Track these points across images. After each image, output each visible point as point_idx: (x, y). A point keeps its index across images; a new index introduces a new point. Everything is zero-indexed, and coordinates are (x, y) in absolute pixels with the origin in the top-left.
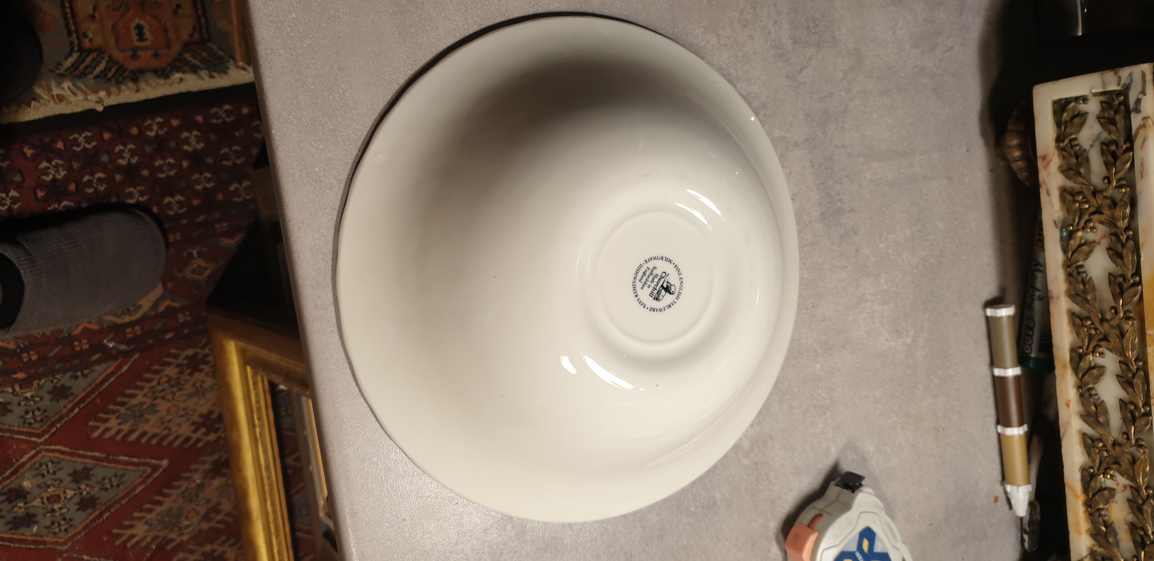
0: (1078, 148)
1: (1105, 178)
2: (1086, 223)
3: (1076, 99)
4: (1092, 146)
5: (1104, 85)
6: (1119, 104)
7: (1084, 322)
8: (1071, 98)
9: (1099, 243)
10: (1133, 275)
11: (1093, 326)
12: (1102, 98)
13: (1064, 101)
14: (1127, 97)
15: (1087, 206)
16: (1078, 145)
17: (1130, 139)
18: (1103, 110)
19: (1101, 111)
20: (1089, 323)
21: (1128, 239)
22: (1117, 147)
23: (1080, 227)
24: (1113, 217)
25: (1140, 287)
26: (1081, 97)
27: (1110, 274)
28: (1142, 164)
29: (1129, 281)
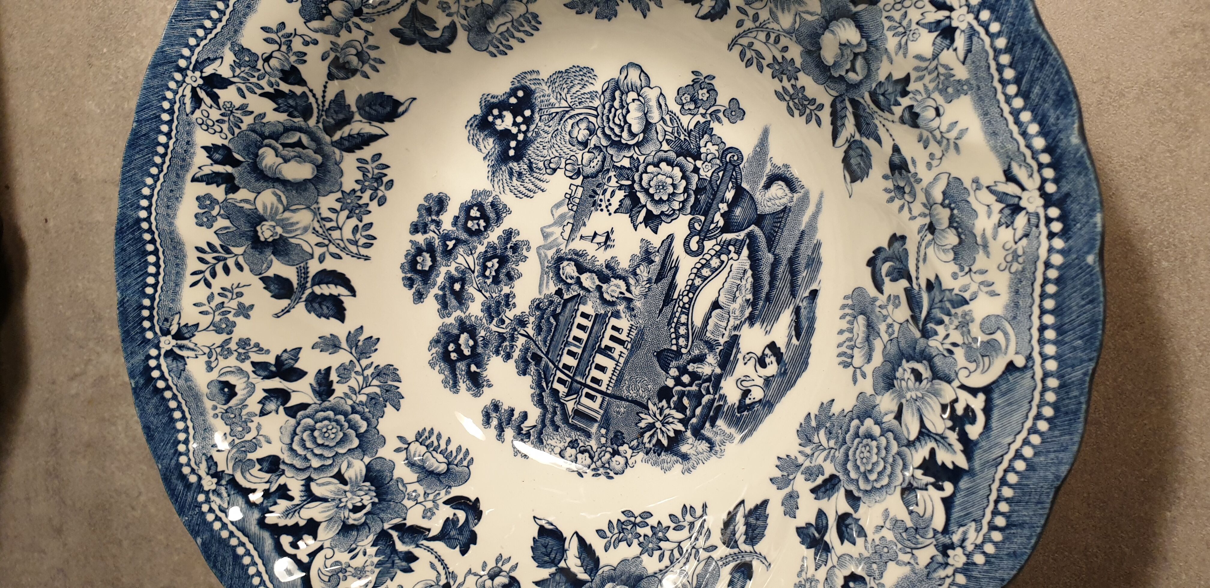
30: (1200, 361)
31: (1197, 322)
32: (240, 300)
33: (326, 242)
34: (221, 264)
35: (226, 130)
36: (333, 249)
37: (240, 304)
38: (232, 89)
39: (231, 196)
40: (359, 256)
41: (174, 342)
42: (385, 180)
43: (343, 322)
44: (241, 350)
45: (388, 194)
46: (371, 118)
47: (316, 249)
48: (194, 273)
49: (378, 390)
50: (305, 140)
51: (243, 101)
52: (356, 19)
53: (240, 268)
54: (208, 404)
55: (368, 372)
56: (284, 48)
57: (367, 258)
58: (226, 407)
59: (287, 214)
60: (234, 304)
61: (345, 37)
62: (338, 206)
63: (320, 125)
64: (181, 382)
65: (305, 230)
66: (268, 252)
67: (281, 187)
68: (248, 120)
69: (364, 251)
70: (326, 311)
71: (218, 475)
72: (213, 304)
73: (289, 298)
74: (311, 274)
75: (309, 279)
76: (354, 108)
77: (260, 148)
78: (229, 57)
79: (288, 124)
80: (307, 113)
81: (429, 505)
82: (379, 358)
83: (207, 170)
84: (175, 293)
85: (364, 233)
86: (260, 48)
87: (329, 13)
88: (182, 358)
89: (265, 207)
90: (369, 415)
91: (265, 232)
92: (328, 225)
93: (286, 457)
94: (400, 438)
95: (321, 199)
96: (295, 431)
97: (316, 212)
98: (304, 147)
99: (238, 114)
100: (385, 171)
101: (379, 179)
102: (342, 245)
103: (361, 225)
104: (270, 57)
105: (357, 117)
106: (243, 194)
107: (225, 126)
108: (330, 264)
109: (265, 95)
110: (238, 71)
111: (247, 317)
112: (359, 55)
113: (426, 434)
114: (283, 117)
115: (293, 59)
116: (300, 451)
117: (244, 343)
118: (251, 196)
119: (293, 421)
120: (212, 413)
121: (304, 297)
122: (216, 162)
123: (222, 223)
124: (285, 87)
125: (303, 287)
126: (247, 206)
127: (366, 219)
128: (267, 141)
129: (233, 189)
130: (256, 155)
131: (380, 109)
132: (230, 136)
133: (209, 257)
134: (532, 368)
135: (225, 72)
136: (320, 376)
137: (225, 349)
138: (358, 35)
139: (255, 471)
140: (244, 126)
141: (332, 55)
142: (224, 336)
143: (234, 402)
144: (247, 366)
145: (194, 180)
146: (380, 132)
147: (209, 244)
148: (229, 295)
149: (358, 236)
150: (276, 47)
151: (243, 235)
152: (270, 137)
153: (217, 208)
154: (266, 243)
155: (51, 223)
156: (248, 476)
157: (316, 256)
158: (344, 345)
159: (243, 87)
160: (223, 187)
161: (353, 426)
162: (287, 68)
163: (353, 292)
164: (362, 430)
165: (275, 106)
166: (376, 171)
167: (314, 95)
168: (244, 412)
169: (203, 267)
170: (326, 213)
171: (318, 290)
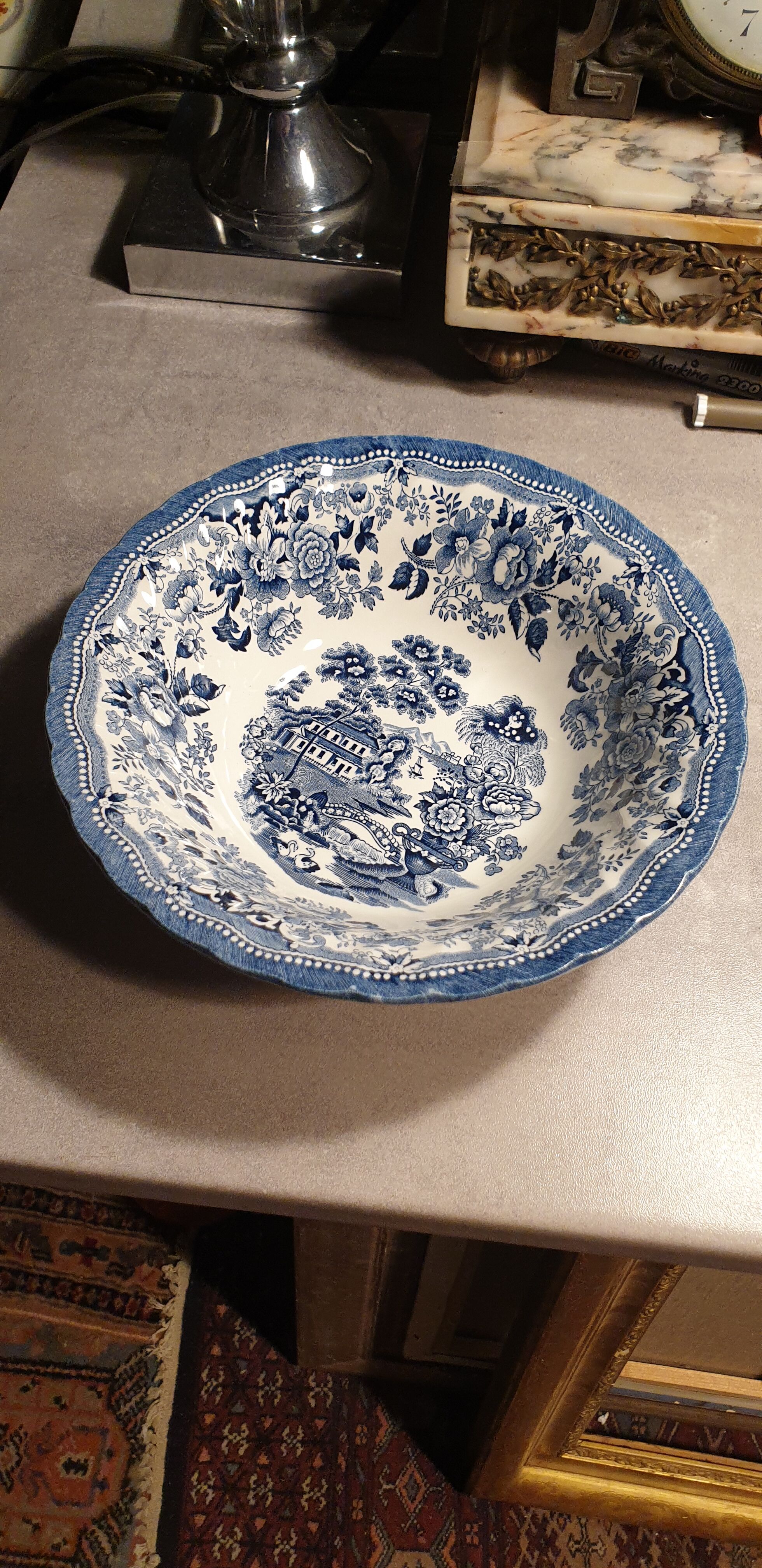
0: (527, 287)
1: (568, 263)
2: (616, 293)
3: (472, 279)
4: (528, 272)
5: (463, 247)
6: (488, 233)
7: (732, 314)
8: (469, 285)
9: (642, 282)
10: (688, 250)
11: (740, 305)
12: (477, 252)
13: (470, 293)
14: (482, 225)
15: (596, 288)
16: (523, 286)
17: (530, 229)
18: (491, 253)
19: (491, 256)
20: (734, 308)
21: (643, 249)
22: (536, 244)
23: (619, 299)
24: (615, 261)
25: (703, 245)
26: (470, 273)
27: (681, 276)
28: (561, 220)
29: (693, 255)
30: (247, 1164)
31: (277, 1167)
32: (418, 517)
33: (448, 585)
34: (445, 509)
35: (535, 525)
36: (443, 588)
37: (415, 516)
38: (562, 533)
39: (490, 522)
40: (434, 607)
41: (398, 468)
42: (486, 634)
43: (390, 587)
44: (384, 511)
45: (476, 634)
46: (530, 627)
47: (445, 576)
48: (442, 489)
49: (336, 601)
50: (521, 579)
51: (552, 539)
52: (597, 621)
53: (440, 521)
54: (352, 482)
55: (350, 597)
56: (584, 571)
57: (432, 612)
58: (347, 493)
59: (472, 560)
60: (416, 512)
61: (586, 613)
62: (472, 597)
63: (530, 591)
64: (370, 468)
65: (459, 571)
66: (448, 542)
67: (491, 558)
68: (539, 541)
69: (437, 610)
70: (400, 576)
71: (303, 478)
72: (418, 498)
73: (414, 551)
74: (427, 570)
75: (424, 568)
76: (538, 616)
77: (520, 546)
78: (583, 534)
79: (533, 568)
80: (539, 582)
81: (250, 616)
82: (358, 607)
83: (510, 509)
84: (431, 475)
85: (450, 613)
86: (586, 555)
87: (603, 603)
88: (387, 471)
89: (479, 545)
90: (320, 590)
91: (462, 542)
92: (460, 588)
93: (305, 526)
94: (299, 609)
95: (479, 585)
96: (321, 536)
97: (470, 581)
98: (516, 578)
99: (544, 535)
100: (492, 634)
101: (487, 629)
102: (444, 596)
103: (456, 612)
104: (579, 561)
105: (532, 618)
106: (490, 530)
107: (537, 525)
108: (432, 585)
109: (555, 554)
110: (573, 538)
111: (406, 520)
112: (574, 622)
113: (298, 628)
114: (539, 565)
115: (576, 576)
116: (307, 536)
117: (388, 514)
118: (488, 536)
119: (328, 536)
120: (345, 484)
121: (412, 562)
122: (514, 516)
123: (473, 514)
124: (558, 568)
125: (419, 563)
126: (482, 532)
127: (460, 616)
128: (524, 552)
129: (495, 525)
130: (515, 544)
131: (536, 635)
132: (530, 528)
133: (451, 501)
134: (330, 710)
135: (573, 530)
136: (355, 562)
137: (386, 500)
138: (586, 623)
139: (300, 503)
140: (536, 538)
141: (575, 603)
142: (395, 502)
143: (350, 499)
144: (372, 513)
145: (505, 499)
146: (520, 633)
147: (460, 502)
148: (423, 510)
149: (449, 608)
150: (585, 566)
151: (462, 526)
152: (526, 555)
153: (484, 512)
154: (454, 542)
155: (498, 416)
156: (298, 498)
157: (439, 576)
158: (373, 584)
159: (562, 540)
160: (497, 518)
161: (314, 578)
162: (571, 572)
163: (409, 598)
164: (311, 583)
165: (547, 561)
166: (493, 628)
167: (550, 588)
168: (341, 505)
169: (445, 496)
170: (468, 587)
171: (415, 573)
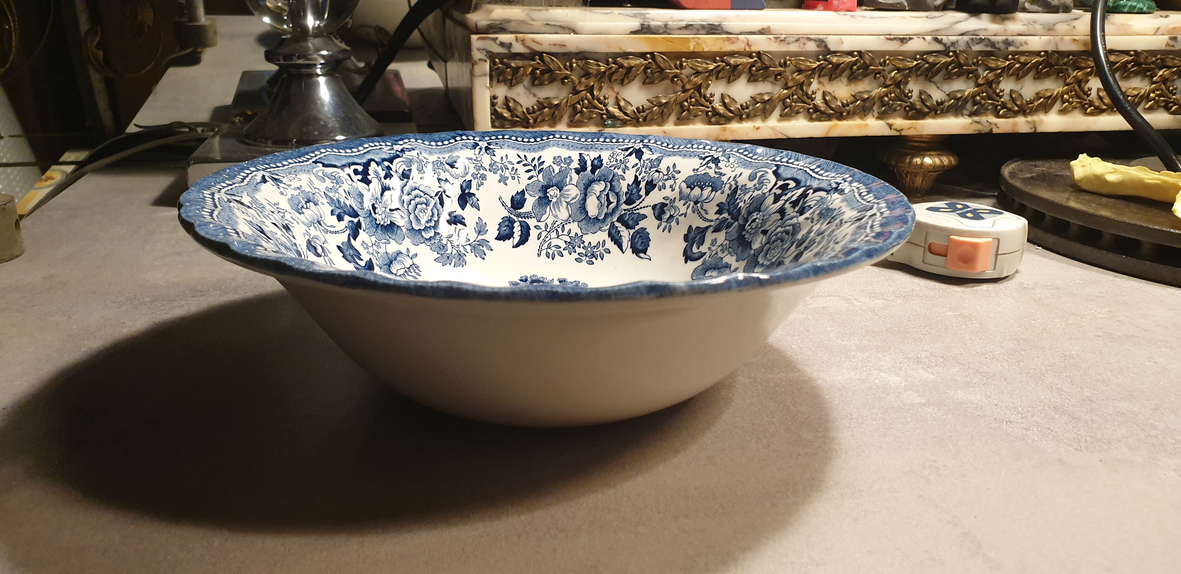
0: (535, 107)
1: (563, 83)
2: (601, 104)
3: (493, 105)
4: (535, 95)
5: (484, 75)
6: (502, 63)
7: (685, 108)
8: (491, 110)
9: (618, 93)
10: (645, 59)
11: (689, 100)
12: (495, 81)
13: (493, 117)
14: (498, 55)
15: (586, 102)
16: (533, 107)
17: (533, 55)
18: (505, 81)
19: (505, 84)
20: (686, 104)
21: (615, 63)
22: (538, 69)
23: (604, 108)
24: (596, 76)
25: (656, 54)
26: (491, 100)
27: (644, 83)
28: (554, 45)
29: (650, 63)
32: (510, 178)
33: (548, 230)
34: (532, 168)
35: (611, 164)
36: (544, 234)
37: (508, 178)
38: (637, 161)
39: (573, 171)
40: (540, 250)
41: (484, 147)
42: (593, 260)
43: (496, 239)
44: (479, 175)
45: (584, 263)
46: (632, 239)
47: (544, 223)
48: (525, 156)
49: (449, 252)
50: (612, 206)
51: (630, 167)
52: (692, 204)
53: (530, 178)
54: (446, 156)
55: (462, 249)
56: (666, 177)
57: (539, 255)
58: (444, 163)
59: (565, 204)
60: (507, 174)
61: (679, 204)
62: (572, 234)
63: (623, 212)
64: (461, 146)
65: (556, 216)
66: (541, 194)
67: (581, 198)
68: (620, 172)
69: (543, 253)
70: (503, 229)
71: (402, 152)
72: (507, 164)
73: (511, 207)
74: (527, 220)
75: (523, 219)
76: (637, 228)
77: (604, 181)
78: (654, 157)
79: (621, 194)
80: (629, 202)
81: (371, 250)
82: (470, 257)
83: (587, 158)
84: (513, 148)
85: (556, 252)
86: (663, 167)
87: (692, 189)
88: (475, 149)
89: (568, 191)
90: (433, 241)
91: (553, 192)
92: (560, 230)
93: (411, 184)
94: (416, 255)
95: (576, 223)
96: (427, 194)
97: (567, 221)
98: (607, 207)
99: (623, 166)
100: (599, 257)
101: (593, 255)
102: (547, 240)
103: (561, 250)
104: (659, 172)
105: (632, 231)
106: (575, 177)
107: (614, 163)
108: (534, 233)
109: (636, 177)
110: (647, 162)
111: (500, 181)
112: (671, 216)
113: (417, 271)
114: (625, 190)
115: (661, 184)
116: (414, 193)
117: (483, 177)
118: (574, 182)
119: (433, 195)
120: (441, 156)
121: (512, 216)
122: (592, 162)
123: (557, 169)
124: (643, 185)
125: (519, 215)
126: (568, 180)
127: (566, 253)
128: (609, 184)
129: (578, 172)
130: (599, 181)
131: (640, 243)
132: (608, 166)
133: (536, 162)
135: (644, 157)
136: (460, 218)
137: (480, 167)
138: (683, 210)
139: (404, 167)
140: (616, 170)
141: (667, 202)
142: (488, 168)
143: (448, 167)
144: (469, 177)
145: (580, 154)
146: (624, 249)
147: (544, 162)
148: (513, 172)
149: (554, 249)
150: (665, 173)
151: (550, 180)
152: (611, 186)
153: (566, 166)
154: (546, 193)
156: (401, 163)
157: (539, 224)
158: (480, 237)
159: (639, 166)
160: (579, 166)
161: (426, 229)
162: (654, 182)
163: (516, 246)
164: (423, 233)
165: (630, 184)
166: (598, 253)
167: (641, 202)
168: (441, 171)
169: (529, 160)
170: (567, 228)
171: (517, 225)
